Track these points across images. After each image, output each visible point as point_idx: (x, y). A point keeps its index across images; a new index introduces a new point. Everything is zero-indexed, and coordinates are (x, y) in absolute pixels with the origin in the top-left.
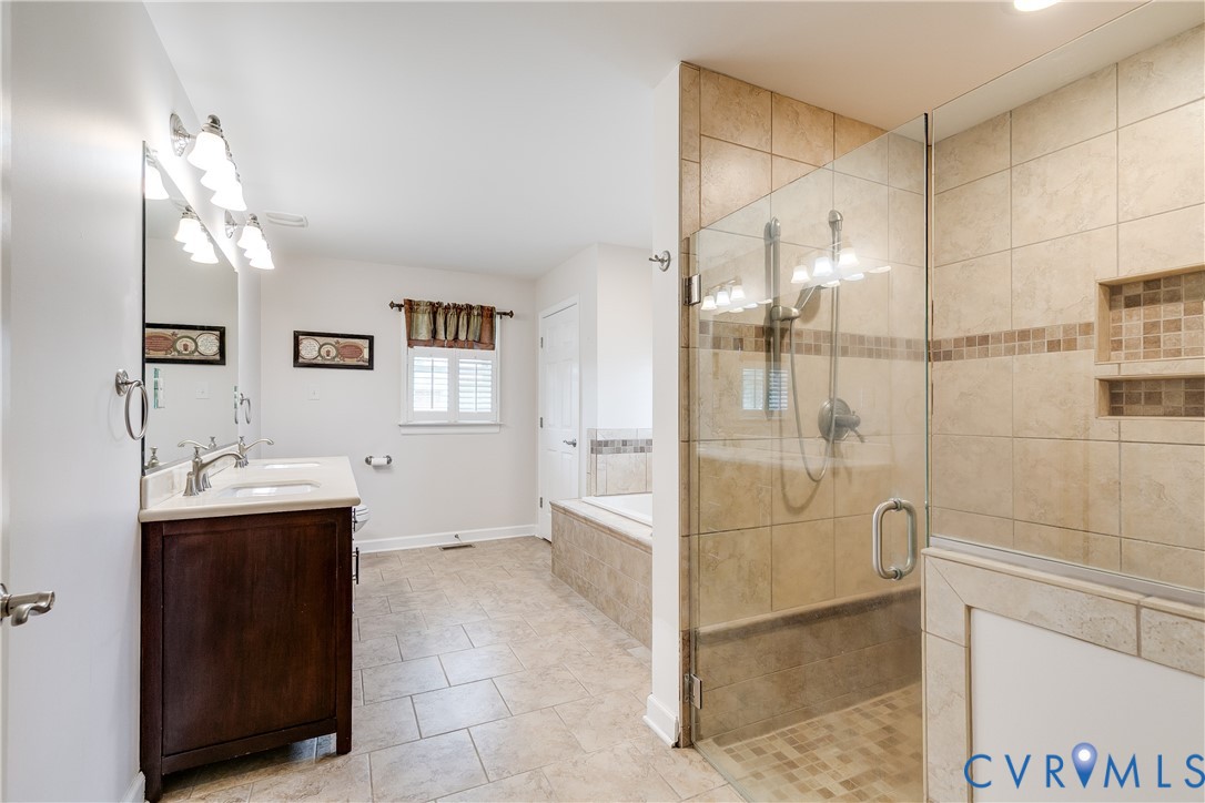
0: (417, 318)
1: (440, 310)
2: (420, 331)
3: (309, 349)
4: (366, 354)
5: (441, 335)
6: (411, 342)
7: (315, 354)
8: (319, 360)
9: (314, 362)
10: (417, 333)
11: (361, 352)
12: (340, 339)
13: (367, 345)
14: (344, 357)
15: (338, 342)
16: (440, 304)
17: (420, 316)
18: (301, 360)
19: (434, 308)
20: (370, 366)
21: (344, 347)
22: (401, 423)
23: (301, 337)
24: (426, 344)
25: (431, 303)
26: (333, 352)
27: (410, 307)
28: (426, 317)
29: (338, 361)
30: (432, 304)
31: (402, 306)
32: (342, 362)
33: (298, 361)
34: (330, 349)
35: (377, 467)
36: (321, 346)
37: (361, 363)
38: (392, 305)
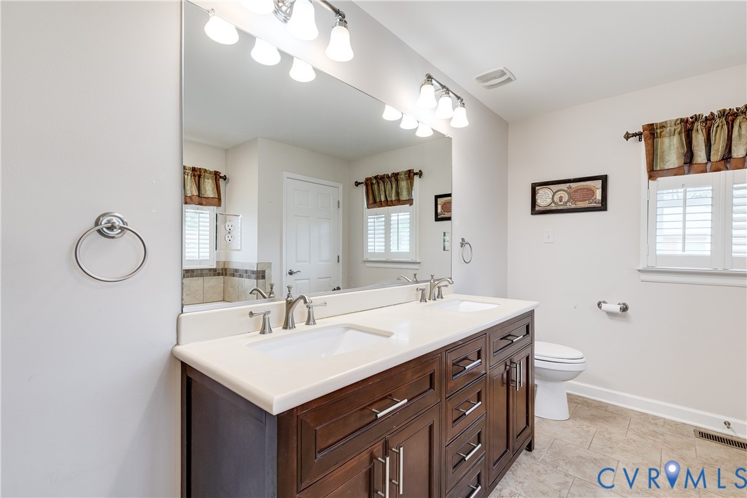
0: (663, 143)
1: (698, 125)
2: (667, 158)
3: (545, 198)
4: (598, 195)
5: (700, 156)
6: (653, 173)
7: (549, 201)
8: (553, 207)
9: (548, 208)
10: (663, 161)
11: (593, 193)
12: (572, 184)
13: (600, 186)
14: (575, 201)
15: (570, 187)
16: (696, 118)
17: (666, 140)
18: (537, 208)
19: (687, 127)
20: (603, 206)
21: (576, 191)
22: (641, 268)
23: (537, 188)
24: (678, 172)
25: (682, 120)
26: (566, 197)
27: (652, 133)
28: (675, 139)
29: (570, 205)
30: (684, 121)
31: (640, 134)
32: (573, 206)
33: (535, 210)
34: (562, 194)
35: (611, 314)
36: (554, 194)
37: (593, 205)
38: (627, 136)
